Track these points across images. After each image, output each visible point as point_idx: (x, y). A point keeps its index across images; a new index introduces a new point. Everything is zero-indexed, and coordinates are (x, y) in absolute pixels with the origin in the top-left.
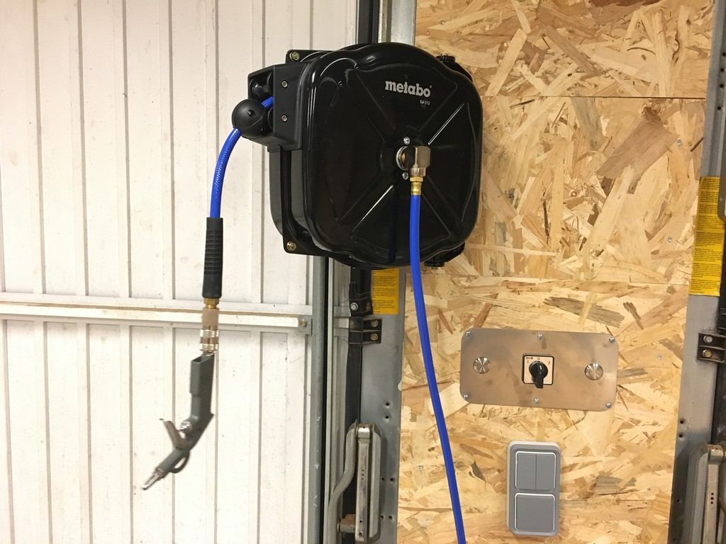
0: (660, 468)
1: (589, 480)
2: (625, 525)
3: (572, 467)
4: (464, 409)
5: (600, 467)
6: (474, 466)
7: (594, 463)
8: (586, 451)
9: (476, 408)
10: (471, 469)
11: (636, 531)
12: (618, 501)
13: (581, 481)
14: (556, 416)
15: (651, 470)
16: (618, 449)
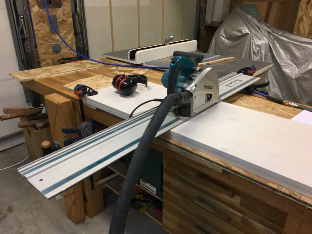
0: (70, 17)
1: (61, 21)
2: (67, 28)
3: (58, 19)
4: (39, 10)
5: (62, 18)
6: (43, 21)
7: (61, 18)
8: (59, 16)
9: (41, 10)
10: (42, 22)
11: (69, 29)
12: (66, 24)
13: (60, 21)
14: (54, 10)
15: (69, 18)
16: (64, 15)
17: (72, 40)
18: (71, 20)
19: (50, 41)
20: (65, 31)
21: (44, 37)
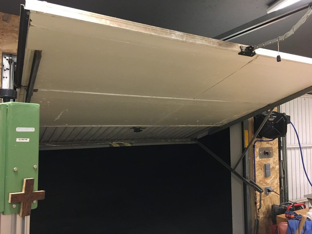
2: (275, 173)
7: (272, 165)
9: (261, 159)
10: (260, 169)
12: (274, 170)
13: (271, 168)
14: (268, 159)
15: (277, 165)
16: (274, 163)
17: (278, 183)
18: (278, 167)
19: (264, 184)
20: (274, 176)
21: (260, 180)
